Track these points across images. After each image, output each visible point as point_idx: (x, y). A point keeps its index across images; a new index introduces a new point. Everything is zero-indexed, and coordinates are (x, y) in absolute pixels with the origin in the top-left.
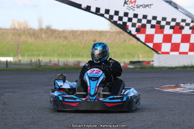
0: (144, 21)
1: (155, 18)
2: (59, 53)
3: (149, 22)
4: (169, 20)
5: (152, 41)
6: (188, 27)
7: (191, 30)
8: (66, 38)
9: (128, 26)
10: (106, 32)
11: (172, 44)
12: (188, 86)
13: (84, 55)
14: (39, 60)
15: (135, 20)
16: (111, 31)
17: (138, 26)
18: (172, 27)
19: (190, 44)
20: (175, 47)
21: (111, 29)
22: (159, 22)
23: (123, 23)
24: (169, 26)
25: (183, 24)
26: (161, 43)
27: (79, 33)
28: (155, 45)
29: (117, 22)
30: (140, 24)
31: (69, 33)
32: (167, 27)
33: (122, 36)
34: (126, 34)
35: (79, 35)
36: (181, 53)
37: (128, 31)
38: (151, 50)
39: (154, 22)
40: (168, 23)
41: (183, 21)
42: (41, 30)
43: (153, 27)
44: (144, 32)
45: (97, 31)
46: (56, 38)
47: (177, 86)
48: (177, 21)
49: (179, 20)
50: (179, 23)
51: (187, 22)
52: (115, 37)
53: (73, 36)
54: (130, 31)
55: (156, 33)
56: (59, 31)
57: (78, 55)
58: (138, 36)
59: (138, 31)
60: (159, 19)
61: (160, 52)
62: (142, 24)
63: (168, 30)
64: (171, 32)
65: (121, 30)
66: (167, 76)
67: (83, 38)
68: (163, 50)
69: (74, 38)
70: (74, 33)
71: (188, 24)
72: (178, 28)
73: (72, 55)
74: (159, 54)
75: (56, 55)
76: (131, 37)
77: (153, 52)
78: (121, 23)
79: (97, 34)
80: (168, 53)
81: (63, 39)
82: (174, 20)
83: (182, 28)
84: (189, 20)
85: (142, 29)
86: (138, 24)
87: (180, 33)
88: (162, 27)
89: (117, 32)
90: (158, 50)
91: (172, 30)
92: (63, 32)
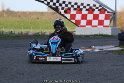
0: (69, 6)
1: (76, 4)
2: (15, 26)
3: (72, 6)
4: (85, 5)
5: (74, 19)
6: (98, 10)
7: (99, 12)
8: (19, 16)
9: (59, 9)
10: (45, 13)
11: (87, 20)
12: (97, 47)
13: (31, 27)
14: (2, 31)
15: (63, 5)
16: (49, 12)
17: (66, 9)
18: (87, 10)
19: (99, 20)
20: (89, 23)
21: (48, 11)
22: (79, 7)
23: (56, 7)
24: (85, 9)
25: (94, 8)
26: (80, 20)
27: (28, 13)
28: (76, 21)
29: (52, 6)
30: (67, 8)
31: (22, 14)
32: (84, 10)
33: (55, 15)
34: (58, 14)
35: (28, 15)
36: (93, 26)
37: (59, 12)
38: (74, 24)
39: (76, 7)
40: (85, 7)
41: (94, 5)
42: (3, 11)
43: (75, 9)
44: (69, 13)
45: (39, 12)
46: (13, 16)
47: (91, 48)
48: (90, 6)
49: (91, 5)
50: (92, 7)
51: (97, 6)
52: (51, 16)
53: (24, 15)
54: (61, 12)
55: (77, 13)
56: (15, 12)
57: (27, 28)
58: (66, 15)
59: (65, 12)
60: (79, 4)
61: (79, 26)
62: (68, 8)
63: (84, 12)
64: (86, 12)
65: (55, 12)
66: (84, 41)
67: (31, 16)
68: (82, 24)
69: (25, 17)
70: (24, 13)
71: (97, 8)
72: (91, 10)
73: (23, 27)
74: (79, 27)
75: (13, 27)
76: (61, 16)
77: (75, 25)
78: (55, 7)
79: (40, 14)
80: (85, 26)
81: (17, 17)
82: (88, 5)
83: (94, 10)
84: (98, 5)
85: (68, 11)
86: (66, 8)
87: (92, 13)
88: (81, 10)
89: (52, 13)
90: (78, 24)
91: (87, 12)
92: (18, 12)
